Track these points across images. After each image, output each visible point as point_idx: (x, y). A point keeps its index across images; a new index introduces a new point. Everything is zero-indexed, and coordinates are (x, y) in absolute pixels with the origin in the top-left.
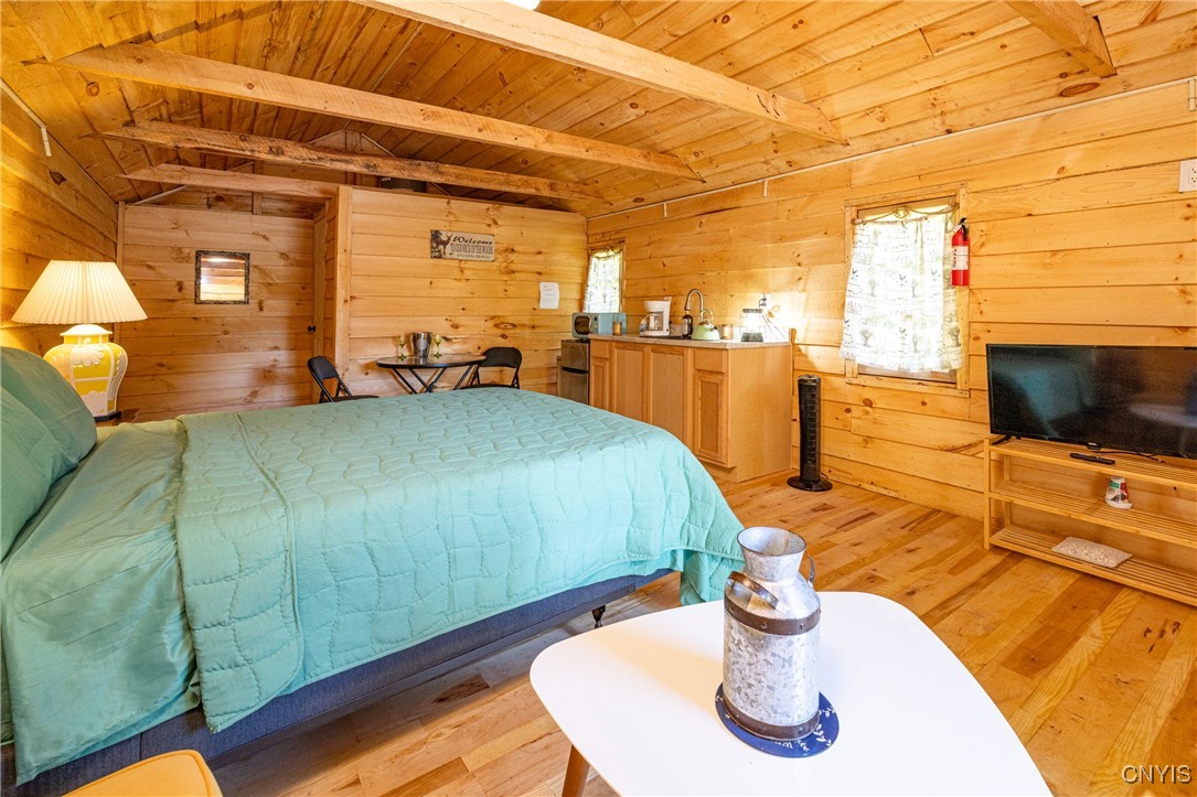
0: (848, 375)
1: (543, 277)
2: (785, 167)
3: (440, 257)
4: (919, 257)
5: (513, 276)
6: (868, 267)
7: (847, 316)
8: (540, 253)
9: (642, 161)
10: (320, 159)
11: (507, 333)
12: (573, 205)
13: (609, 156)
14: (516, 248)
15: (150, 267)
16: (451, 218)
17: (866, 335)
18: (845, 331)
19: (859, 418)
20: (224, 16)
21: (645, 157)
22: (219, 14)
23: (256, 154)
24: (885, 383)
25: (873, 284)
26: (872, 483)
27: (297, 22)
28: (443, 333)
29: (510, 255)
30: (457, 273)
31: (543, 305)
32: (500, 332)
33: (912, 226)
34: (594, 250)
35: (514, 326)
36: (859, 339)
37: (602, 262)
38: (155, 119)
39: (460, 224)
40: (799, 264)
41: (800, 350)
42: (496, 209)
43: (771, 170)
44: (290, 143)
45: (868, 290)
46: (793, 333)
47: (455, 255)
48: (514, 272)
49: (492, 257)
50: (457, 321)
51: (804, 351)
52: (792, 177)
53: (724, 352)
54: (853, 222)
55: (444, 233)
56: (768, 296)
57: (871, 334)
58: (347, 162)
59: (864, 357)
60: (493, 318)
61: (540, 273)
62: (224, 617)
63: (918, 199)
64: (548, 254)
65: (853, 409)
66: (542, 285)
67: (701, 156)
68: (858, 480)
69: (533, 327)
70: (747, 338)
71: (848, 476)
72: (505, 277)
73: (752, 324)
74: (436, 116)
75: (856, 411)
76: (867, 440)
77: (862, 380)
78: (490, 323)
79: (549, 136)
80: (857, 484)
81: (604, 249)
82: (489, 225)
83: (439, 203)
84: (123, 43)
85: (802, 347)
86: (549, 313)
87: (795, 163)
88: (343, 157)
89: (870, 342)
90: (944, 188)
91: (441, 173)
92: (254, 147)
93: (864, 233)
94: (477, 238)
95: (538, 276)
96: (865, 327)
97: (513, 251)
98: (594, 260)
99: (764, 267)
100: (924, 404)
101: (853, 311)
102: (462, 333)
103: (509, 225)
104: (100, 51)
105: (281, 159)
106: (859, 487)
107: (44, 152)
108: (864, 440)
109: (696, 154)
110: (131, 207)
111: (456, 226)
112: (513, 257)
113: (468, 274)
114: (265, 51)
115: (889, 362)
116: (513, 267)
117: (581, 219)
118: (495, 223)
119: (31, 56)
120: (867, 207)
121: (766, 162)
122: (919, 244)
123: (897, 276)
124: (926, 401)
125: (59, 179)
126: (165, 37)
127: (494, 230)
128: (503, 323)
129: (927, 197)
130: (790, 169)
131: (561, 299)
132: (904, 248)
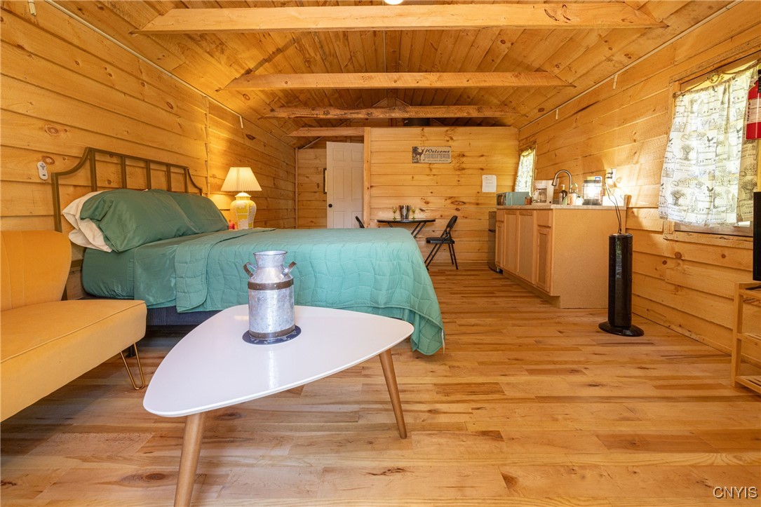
0: (665, 232)
1: (485, 171)
2: (625, 60)
3: (417, 162)
4: (725, 118)
5: (463, 171)
6: (681, 134)
7: (664, 180)
8: (482, 156)
9: (514, 79)
10: (345, 114)
11: (459, 207)
12: (506, 121)
13: (485, 81)
14: (466, 154)
15: (307, 177)
16: (424, 139)
17: (677, 196)
18: (660, 193)
19: (672, 269)
20: (273, 53)
21: (517, 76)
22: (271, 53)
23: (319, 116)
24: (694, 238)
25: (687, 150)
26: (680, 326)
27: (310, 46)
28: (419, 206)
29: (461, 159)
30: (427, 171)
31: (485, 190)
32: (455, 207)
33: (721, 89)
34: (522, 151)
35: (464, 203)
36: (670, 200)
37: (525, 158)
38: (281, 107)
39: (429, 142)
40: (635, 141)
41: (633, 212)
42: (452, 130)
43: (617, 65)
44: (332, 108)
45: (680, 154)
46: (628, 198)
47: (426, 161)
48: (464, 169)
49: (449, 160)
50: (429, 199)
51: (636, 214)
52: (634, 67)
53: (550, 211)
54: (675, 96)
55: (420, 148)
56: (614, 171)
57: (683, 195)
58: (358, 113)
59: (674, 215)
60: (450, 198)
61: (482, 169)
62: (184, 276)
63: (730, 60)
64: (488, 156)
65: (668, 261)
66: (484, 177)
67: (561, 67)
68: (669, 322)
69: (478, 204)
70: (587, 202)
71: (663, 318)
72: (458, 173)
73: (592, 191)
74: (371, 78)
75: (670, 264)
76: (679, 287)
77: (677, 236)
78: (449, 201)
79: (440, 76)
80: (667, 325)
81: (526, 149)
82: (448, 141)
83: (416, 130)
84: (242, 75)
85: (635, 210)
86: (488, 195)
87: (632, 55)
88: (356, 111)
89: (681, 201)
90: (753, 44)
91: (407, 112)
92: (317, 112)
93: (683, 103)
94: (440, 149)
95: (481, 171)
96: (679, 188)
97: (464, 155)
98: (522, 158)
99: (612, 147)
100: (723, 256)
101: (667, 175)
102: (431, 206)
103: (462, 139)
104: (236, 81)
105: (329, 116)
106: (669, 327)
107: (241, 127)
108: (676, 289)
109: (557, 66)
110: (301, 150)
111: (427, 143)
112: (464, 159)
113: (434, 172)
114: (307, 65)
115: (696, 219)
116: (463, 166)
117: (513, 130)
118: (452, 139)
119: (217, 88)
120: (687, 79)
121: (609, 60)
122: (726, 106)
123: (706, 138)
124: (726, 253)
125: (251, 138)
126: (257, 68)
127: (451, 143)
128: (457, 201)
129: (738, 57)
130: (630, 61)
131: (497, 186)
132: (714, 111)
